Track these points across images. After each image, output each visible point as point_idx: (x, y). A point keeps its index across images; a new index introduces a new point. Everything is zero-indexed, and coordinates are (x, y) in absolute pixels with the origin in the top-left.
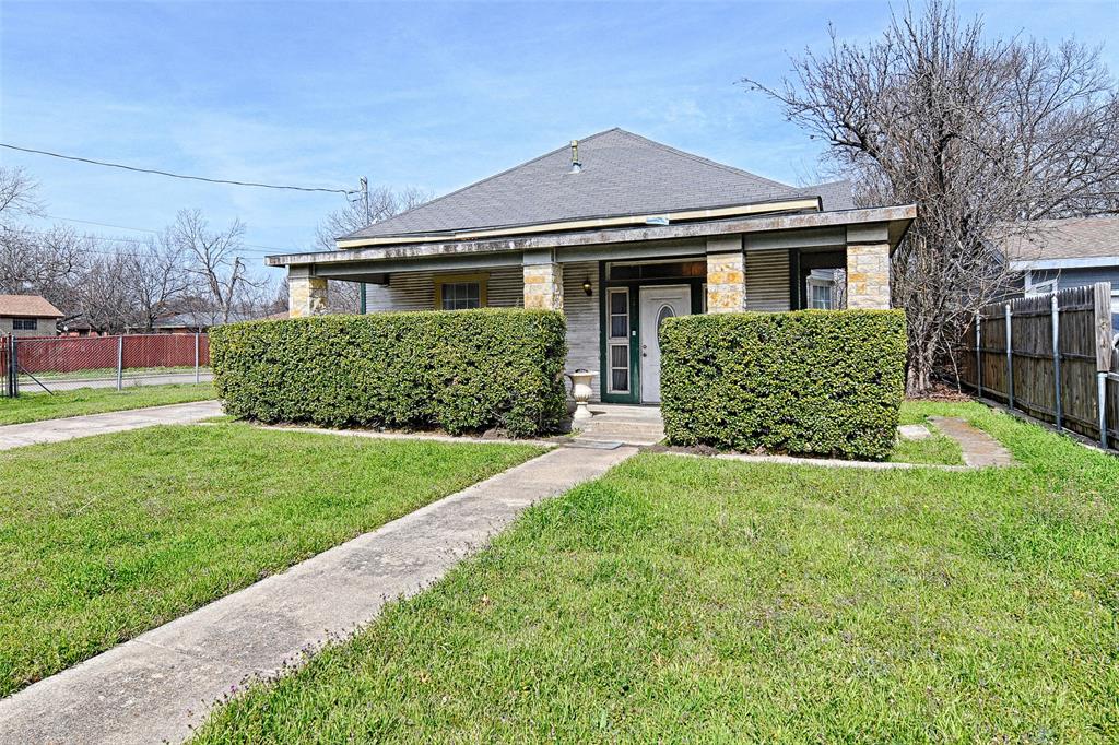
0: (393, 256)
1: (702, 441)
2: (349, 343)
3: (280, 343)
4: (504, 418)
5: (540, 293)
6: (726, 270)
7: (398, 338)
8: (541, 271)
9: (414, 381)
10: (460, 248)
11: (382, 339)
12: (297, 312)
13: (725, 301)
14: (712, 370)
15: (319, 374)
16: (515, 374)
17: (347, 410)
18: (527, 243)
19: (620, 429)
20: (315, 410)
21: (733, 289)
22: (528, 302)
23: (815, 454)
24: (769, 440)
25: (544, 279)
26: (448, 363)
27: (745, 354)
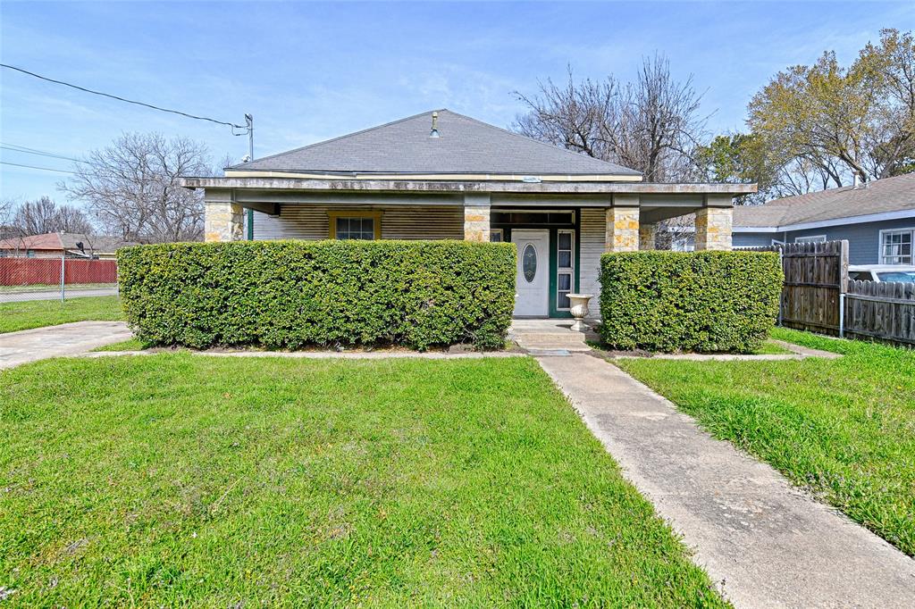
0: (339, 188)
1: (640, 346)
2: (315, 268)
3: (224, 267)
4: (474, 335)
5: (478, 229)
6: (628, 219)
7: (373, 264)
8: (481, 211)
9: (388, 304)
10: (411, 187)
11: (355, 265)
12: (215, 236)
13: (626, 242)
14: (655, 293)
15: (275, 298)
16: (492, 297)
17: (307, 332)
18: (476, 187)
19: (545, 338)
20: (265, 334)
21: (633, 234)
22: (468, 237)
23: (719, 352)
24: (689, 343)
25: (483, 218)
26: (426, 287)
27: (682, 281)
